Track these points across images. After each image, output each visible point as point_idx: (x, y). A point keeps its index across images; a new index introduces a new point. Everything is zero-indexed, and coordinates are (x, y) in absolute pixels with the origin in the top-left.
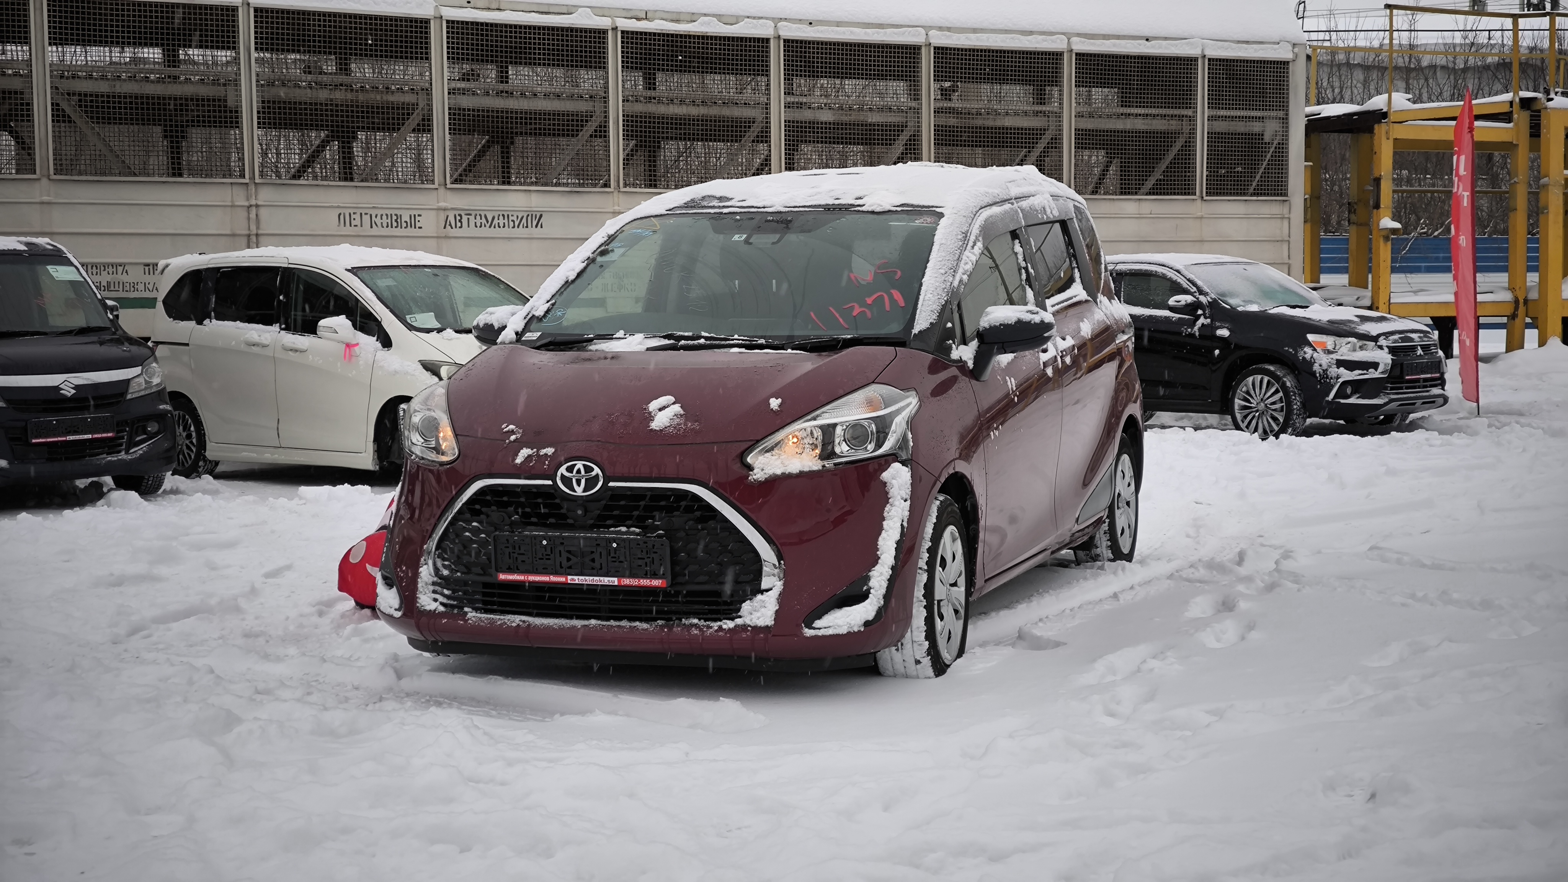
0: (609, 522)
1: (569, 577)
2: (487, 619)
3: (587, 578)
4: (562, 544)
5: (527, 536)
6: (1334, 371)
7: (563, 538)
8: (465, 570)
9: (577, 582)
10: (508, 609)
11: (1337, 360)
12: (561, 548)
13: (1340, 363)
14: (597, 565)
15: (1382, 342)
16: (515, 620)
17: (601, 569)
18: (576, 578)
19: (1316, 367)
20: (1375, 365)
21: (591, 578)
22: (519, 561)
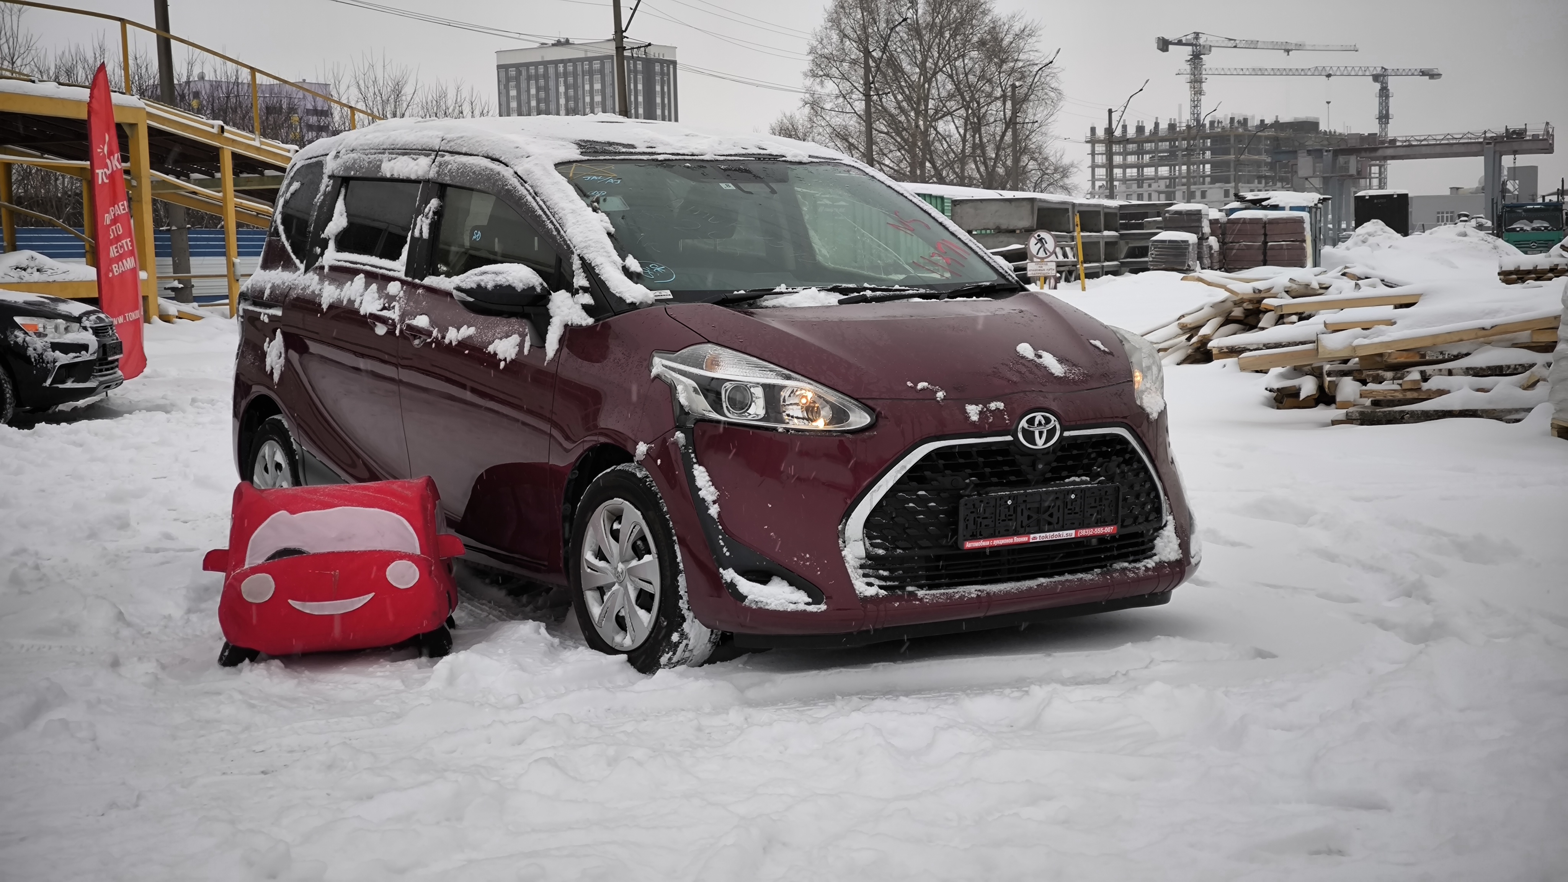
0: (1064, 474)
1: (1032, 536)
2: (941, 594)
3: (1048, 534)
4: (1024, 501)
5: (992, 497)
6: (50, 355)
7: (1026, 495)
8: (908, 545)
9: (1038, 540)
10: (963, 580)
11: (52, 343)
12: (1023, 506)
13: (55, 346)
14: (1054, 520)
15: (86, 323)
16: (972, 591)
17: (1058, 523)
18: (1037, 535)
19: (30, 352)
20: (85, 347)
21: (1052, 534)
22: (983, 526)
